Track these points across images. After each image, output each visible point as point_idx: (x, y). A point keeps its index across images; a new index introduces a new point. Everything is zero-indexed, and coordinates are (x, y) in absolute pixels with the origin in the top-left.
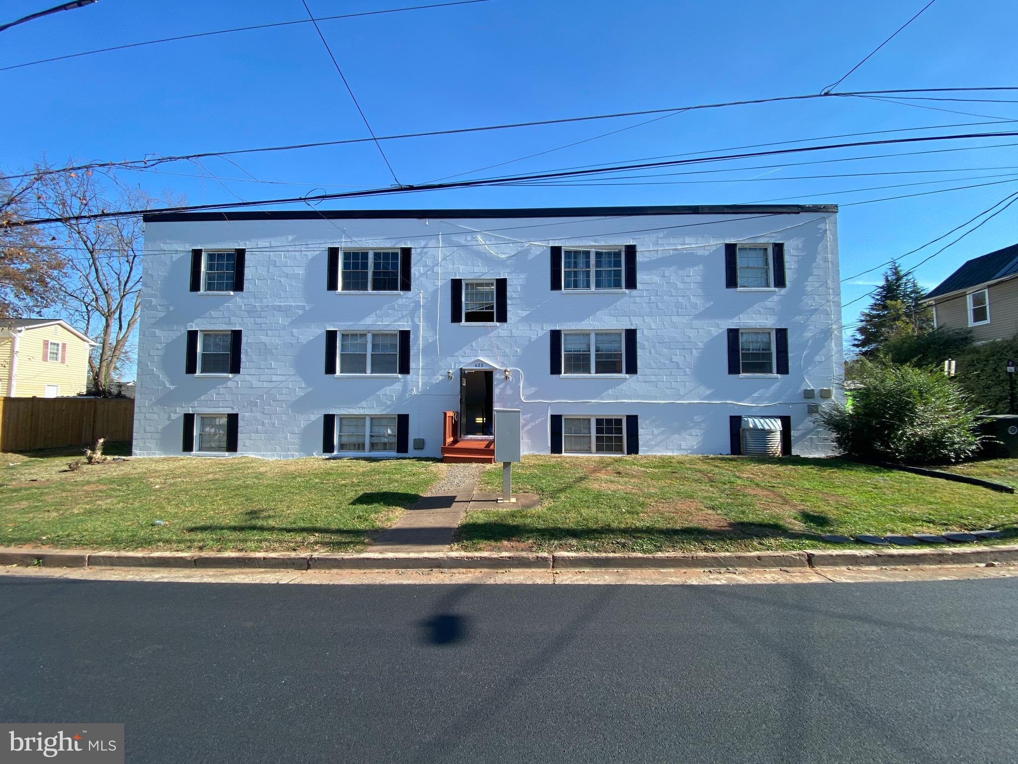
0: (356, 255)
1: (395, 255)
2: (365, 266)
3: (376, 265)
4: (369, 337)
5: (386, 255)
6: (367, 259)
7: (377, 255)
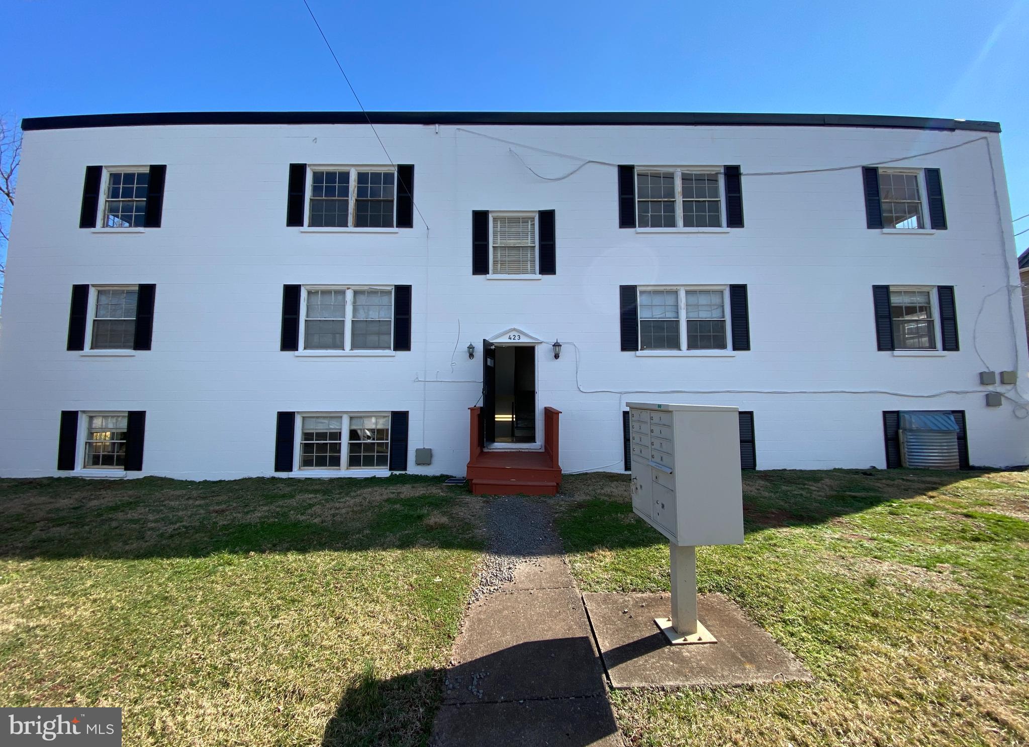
0: (331, 176)
1: (388, 177)
2: (345, 192)
3: (361, 191)
4: (349, 295)
5: (376, 176)
6: (348, 182)
7: (362, 177)
